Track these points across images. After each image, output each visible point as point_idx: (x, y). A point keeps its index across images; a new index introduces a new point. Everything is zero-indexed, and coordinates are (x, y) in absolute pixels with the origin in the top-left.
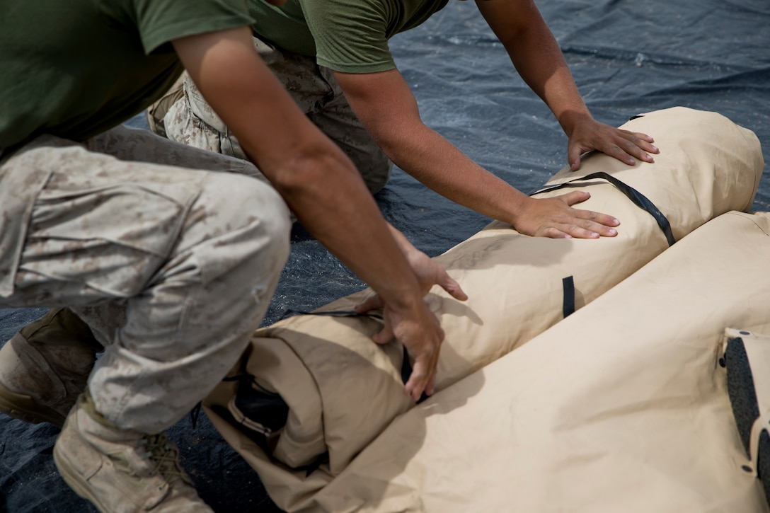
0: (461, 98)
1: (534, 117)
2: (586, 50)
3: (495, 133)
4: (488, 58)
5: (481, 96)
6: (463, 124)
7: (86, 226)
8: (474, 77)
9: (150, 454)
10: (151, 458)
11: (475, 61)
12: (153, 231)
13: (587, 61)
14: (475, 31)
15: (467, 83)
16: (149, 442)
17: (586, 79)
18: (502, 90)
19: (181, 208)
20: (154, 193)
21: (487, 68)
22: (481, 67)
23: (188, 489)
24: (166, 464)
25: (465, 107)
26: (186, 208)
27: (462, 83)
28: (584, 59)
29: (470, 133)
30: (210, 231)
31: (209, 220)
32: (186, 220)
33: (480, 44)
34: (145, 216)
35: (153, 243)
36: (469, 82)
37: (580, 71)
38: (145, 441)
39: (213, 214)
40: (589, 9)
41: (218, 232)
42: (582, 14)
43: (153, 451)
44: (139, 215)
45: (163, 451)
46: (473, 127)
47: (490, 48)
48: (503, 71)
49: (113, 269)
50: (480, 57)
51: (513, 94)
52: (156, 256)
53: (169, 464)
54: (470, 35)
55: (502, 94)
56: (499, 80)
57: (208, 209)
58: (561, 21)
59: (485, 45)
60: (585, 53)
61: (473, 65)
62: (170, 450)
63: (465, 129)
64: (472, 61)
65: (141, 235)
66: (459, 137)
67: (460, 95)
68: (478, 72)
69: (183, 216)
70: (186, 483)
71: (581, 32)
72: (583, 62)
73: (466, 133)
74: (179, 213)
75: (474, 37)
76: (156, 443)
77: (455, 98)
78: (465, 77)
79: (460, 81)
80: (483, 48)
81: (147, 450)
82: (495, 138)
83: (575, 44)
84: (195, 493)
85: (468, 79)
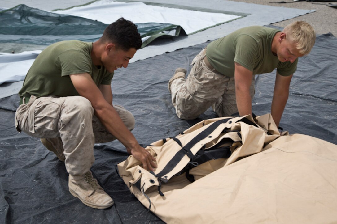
0: (289, 113)
1: (315, 122)
2: (334, 100)
3: (301, 127)
4: (298, 100)
5: (296, 113)
6: (290, 123)
7: (42, 113)
8: (294, 107)
9: (87, 181)
10: (88, 183)
11: (294, 101)
12: (53, 112)
13: (334, 104)
14: (294, 90)
15: (291, 108)
16: (87, 179)
17: (334, 110)
18: (303, 112)
19: (59, 106)
20: (53, 102)
21: (298, 104)
22: (296, 103)
23: (101, 191)
24: (93, 184)
25: (290, 117)
26: (61, 105)
27: (289, 108)
28: (333, 103)
29: (292, 126)
30: (66, 110)
31: (66, 108)
32: (61, 109)
33: (295, 95)
34: (52, 109)
35: (54, 115)
36: (292, 108)
37: (332, 107)
38: (86, 178)
39: (66, 106)
40: (334, 86)
41: (68, 110)
42: (332, 87)
43: (88, 181)
44: (51, 109)
45: (91, 180)
46: (293, 124)
47: (299, 97)
48: (304, 105)
49: (48, 123)
50: (296, 100)
51: (307, 113)
52: (55, 119)
53: (94, 184)
54: (292, 92)
55: (303, 113)
56: (302, 108)
57: (65, 105)
58: (325, 89)
59: (298, 95)
60: (333, 101)
61: (293, 102)
62: (94, 180)
63: (290, 125)
64: (292, 101)
65: (51, 114)
66: (288, 127)
67: (289, 112)
68: (295, 105)
69: (60, 107)
70: (100, 189)
71: (332, 93)
72: (333, 104)
73: (291, 126)
74: (59, 107)
75: (293, 93)
76: (89, 178)
77: (287, 113)
78: (290, 106)
79: (288, 107)
80: (296, 97)
81: (86, 181)
82: (301, 129)
83: (330, 97)
84: (103, 191)
85: (291, 107)
